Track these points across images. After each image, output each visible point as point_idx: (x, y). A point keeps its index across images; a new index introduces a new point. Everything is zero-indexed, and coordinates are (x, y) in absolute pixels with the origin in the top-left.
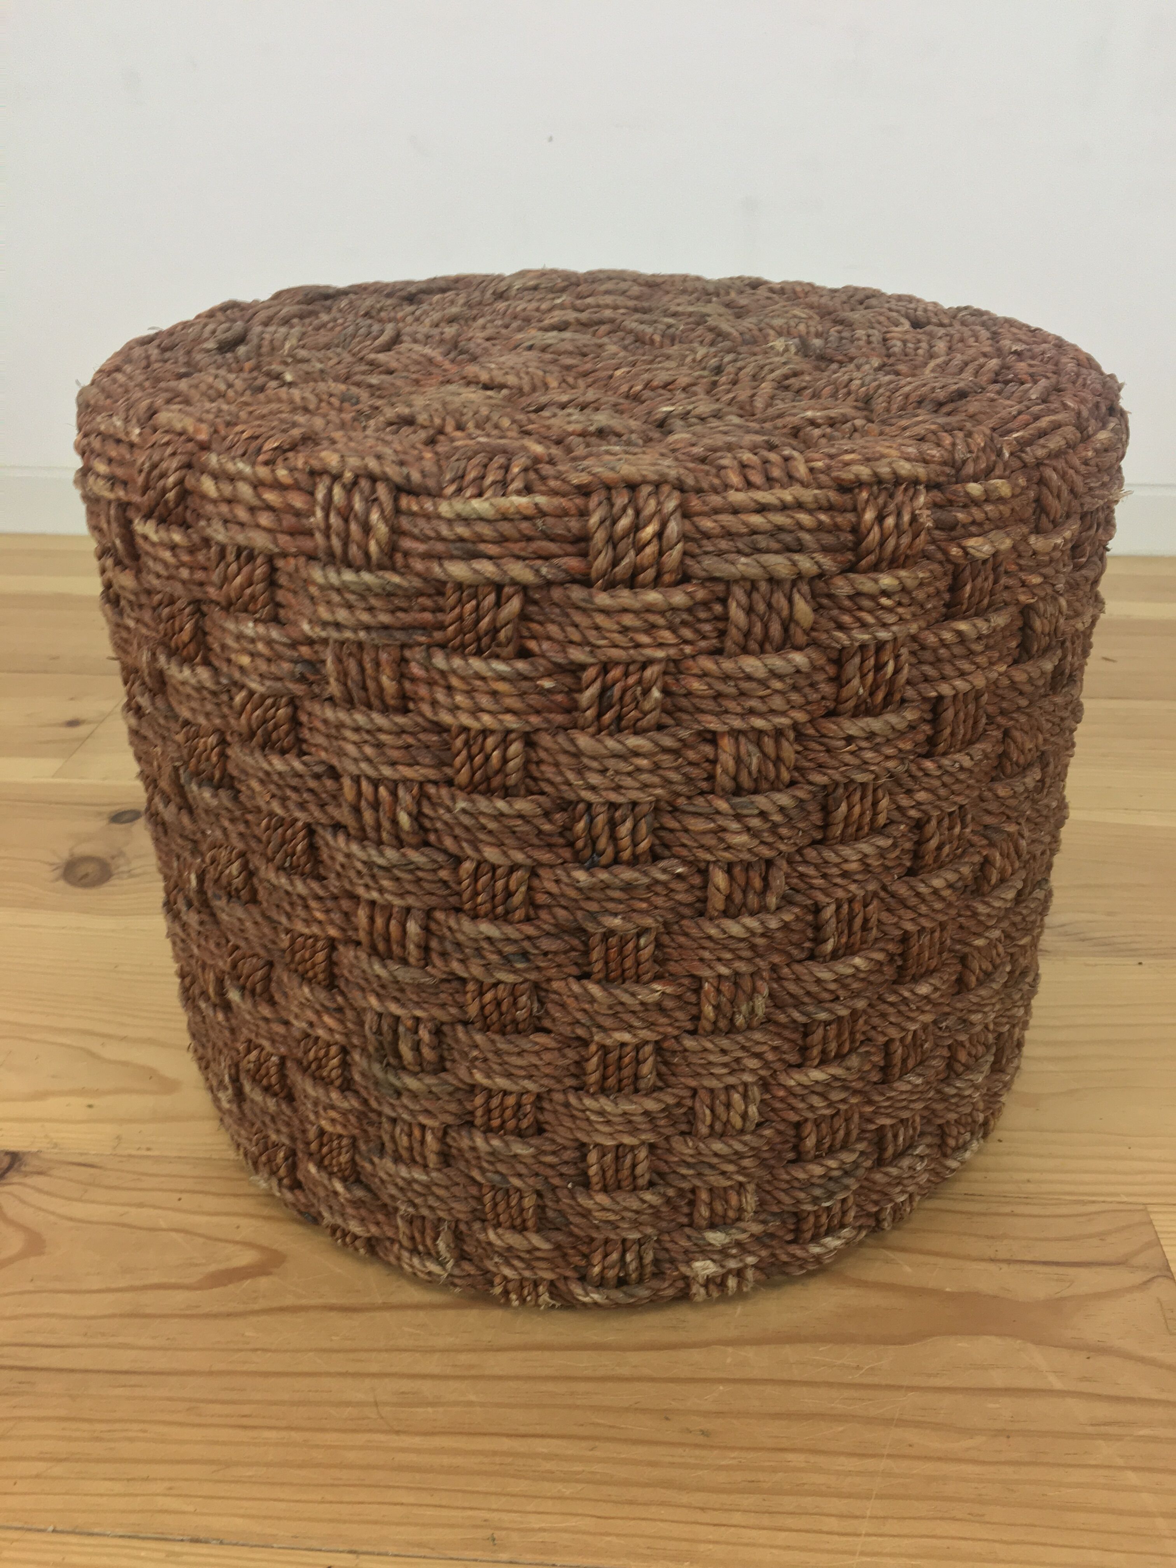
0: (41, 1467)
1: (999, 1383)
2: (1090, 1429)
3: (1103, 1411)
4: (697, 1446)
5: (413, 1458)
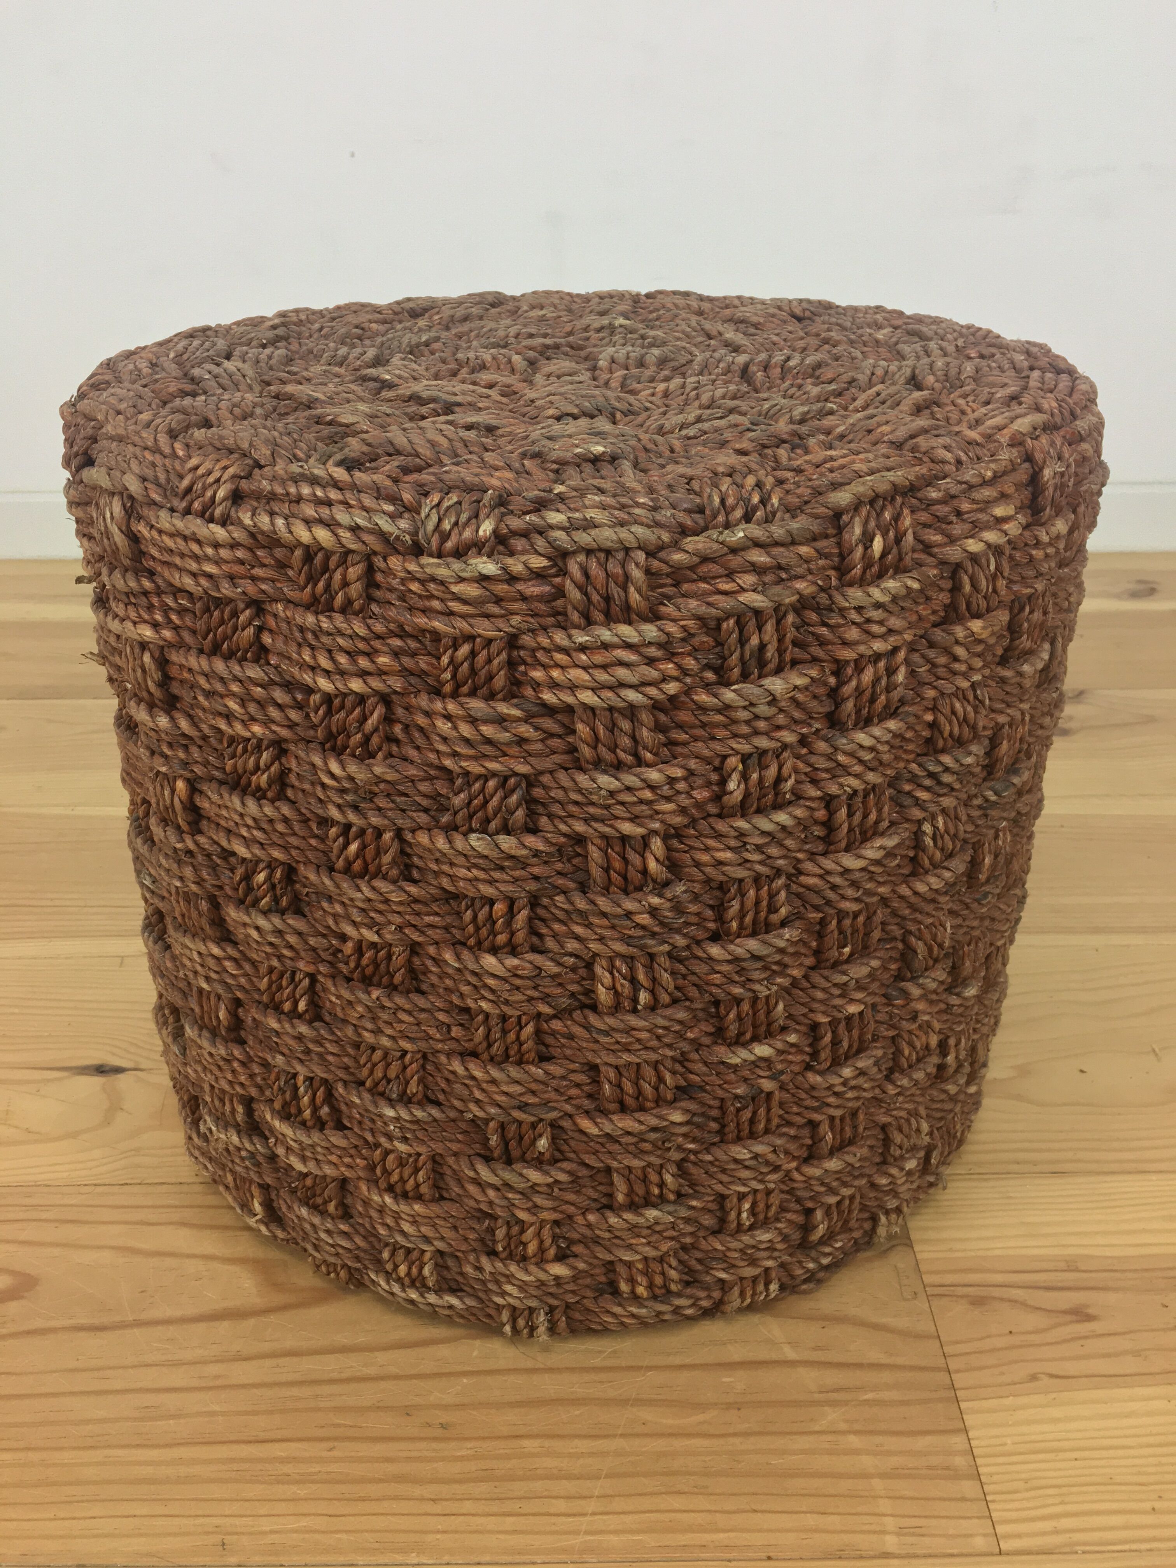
2: (818, 1396)
3: (832, 1378)
4: (435, 1439)
5: (149, 1471)
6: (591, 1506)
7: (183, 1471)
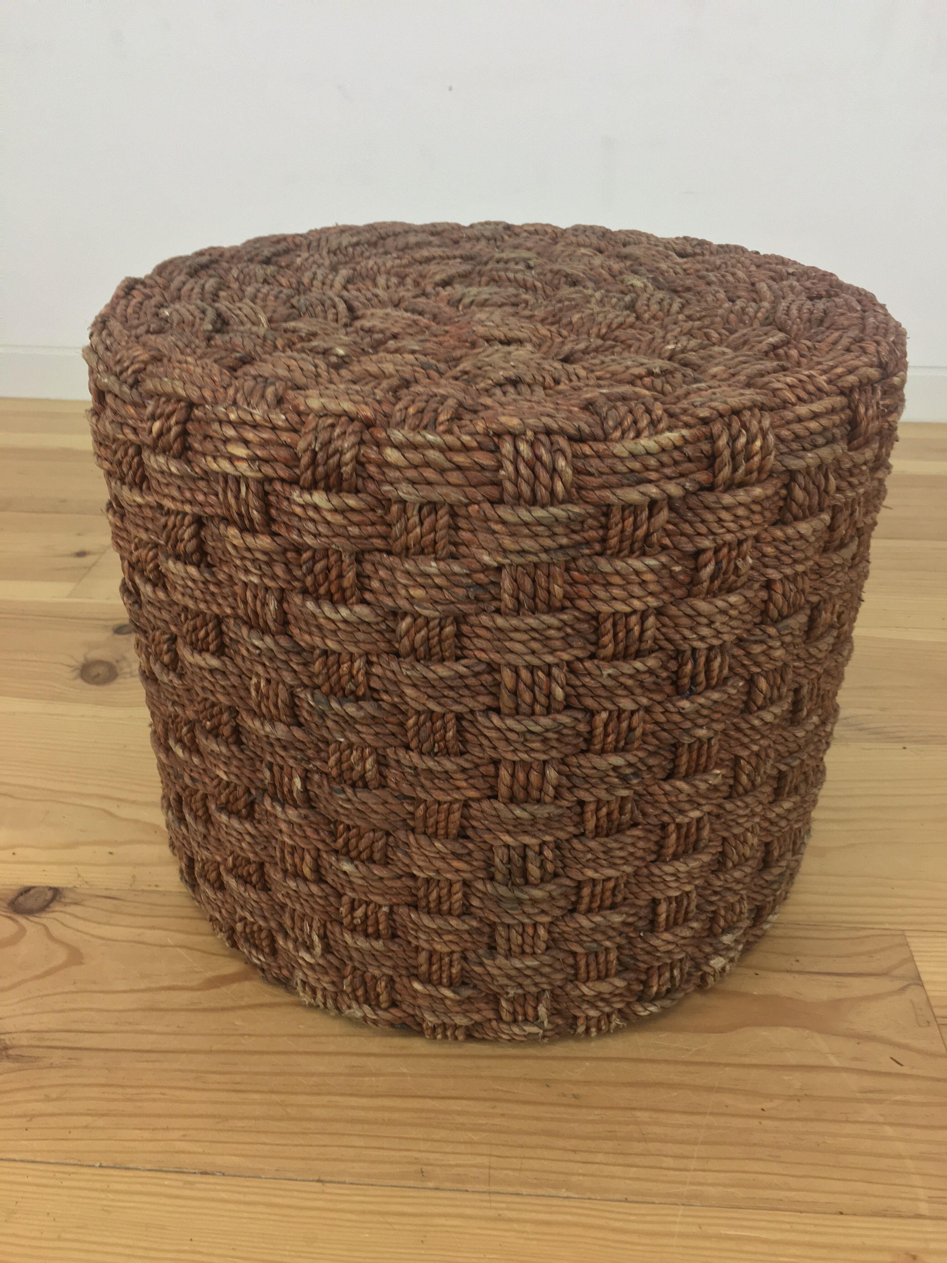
0: (88, 1120)
1: (793, 1062)
2: (859, 1095)
3: (868, 1082)
4: (569, 1106)
5: (362, 1114)
6: (693, 1164)
7: (386, 1115)
